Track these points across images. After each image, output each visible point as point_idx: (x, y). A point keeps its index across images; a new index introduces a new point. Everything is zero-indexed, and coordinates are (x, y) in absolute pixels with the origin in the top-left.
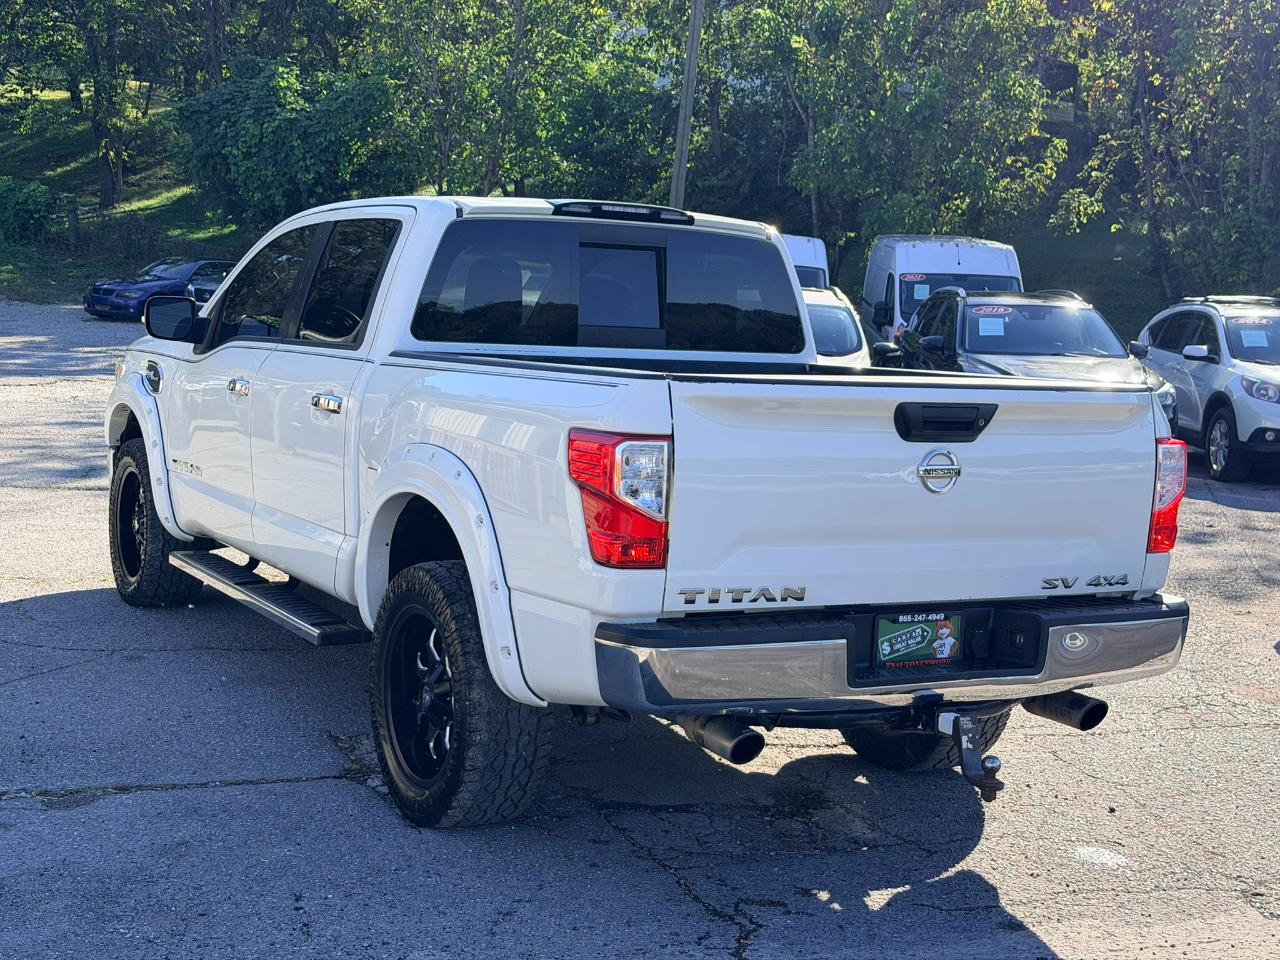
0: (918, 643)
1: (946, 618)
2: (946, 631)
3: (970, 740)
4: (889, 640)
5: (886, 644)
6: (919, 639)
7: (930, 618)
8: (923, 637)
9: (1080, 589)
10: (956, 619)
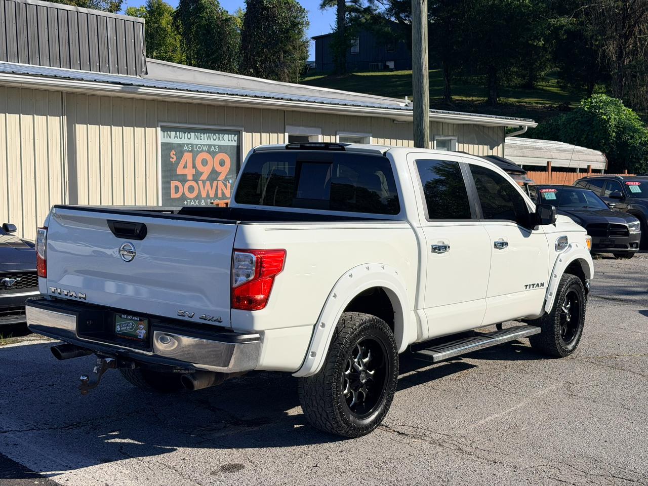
0: (130, 329)
1: (140, 320)
2: (142, 326)
3: (97, 369)
4: (120, 325)
5: (118, 326)
6: (131, 327)
7: (134, 318)
8: (133, 327)
9: (196, 319)
10: (146, 322)
